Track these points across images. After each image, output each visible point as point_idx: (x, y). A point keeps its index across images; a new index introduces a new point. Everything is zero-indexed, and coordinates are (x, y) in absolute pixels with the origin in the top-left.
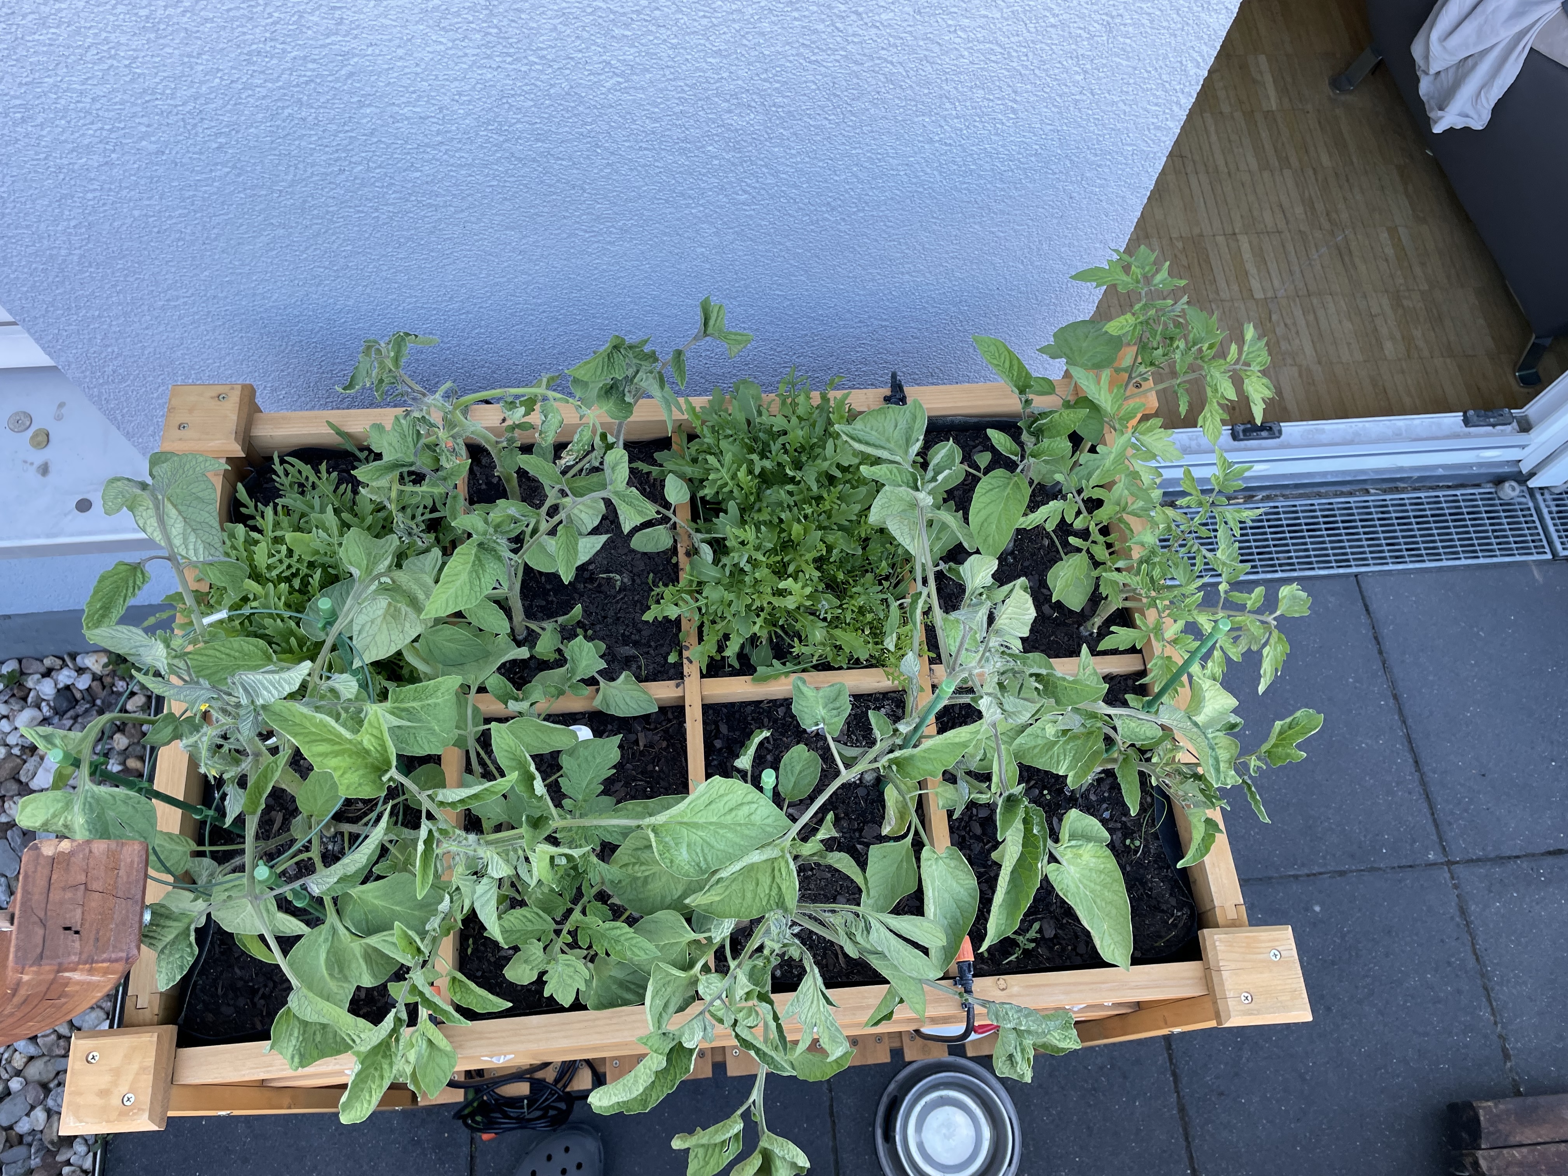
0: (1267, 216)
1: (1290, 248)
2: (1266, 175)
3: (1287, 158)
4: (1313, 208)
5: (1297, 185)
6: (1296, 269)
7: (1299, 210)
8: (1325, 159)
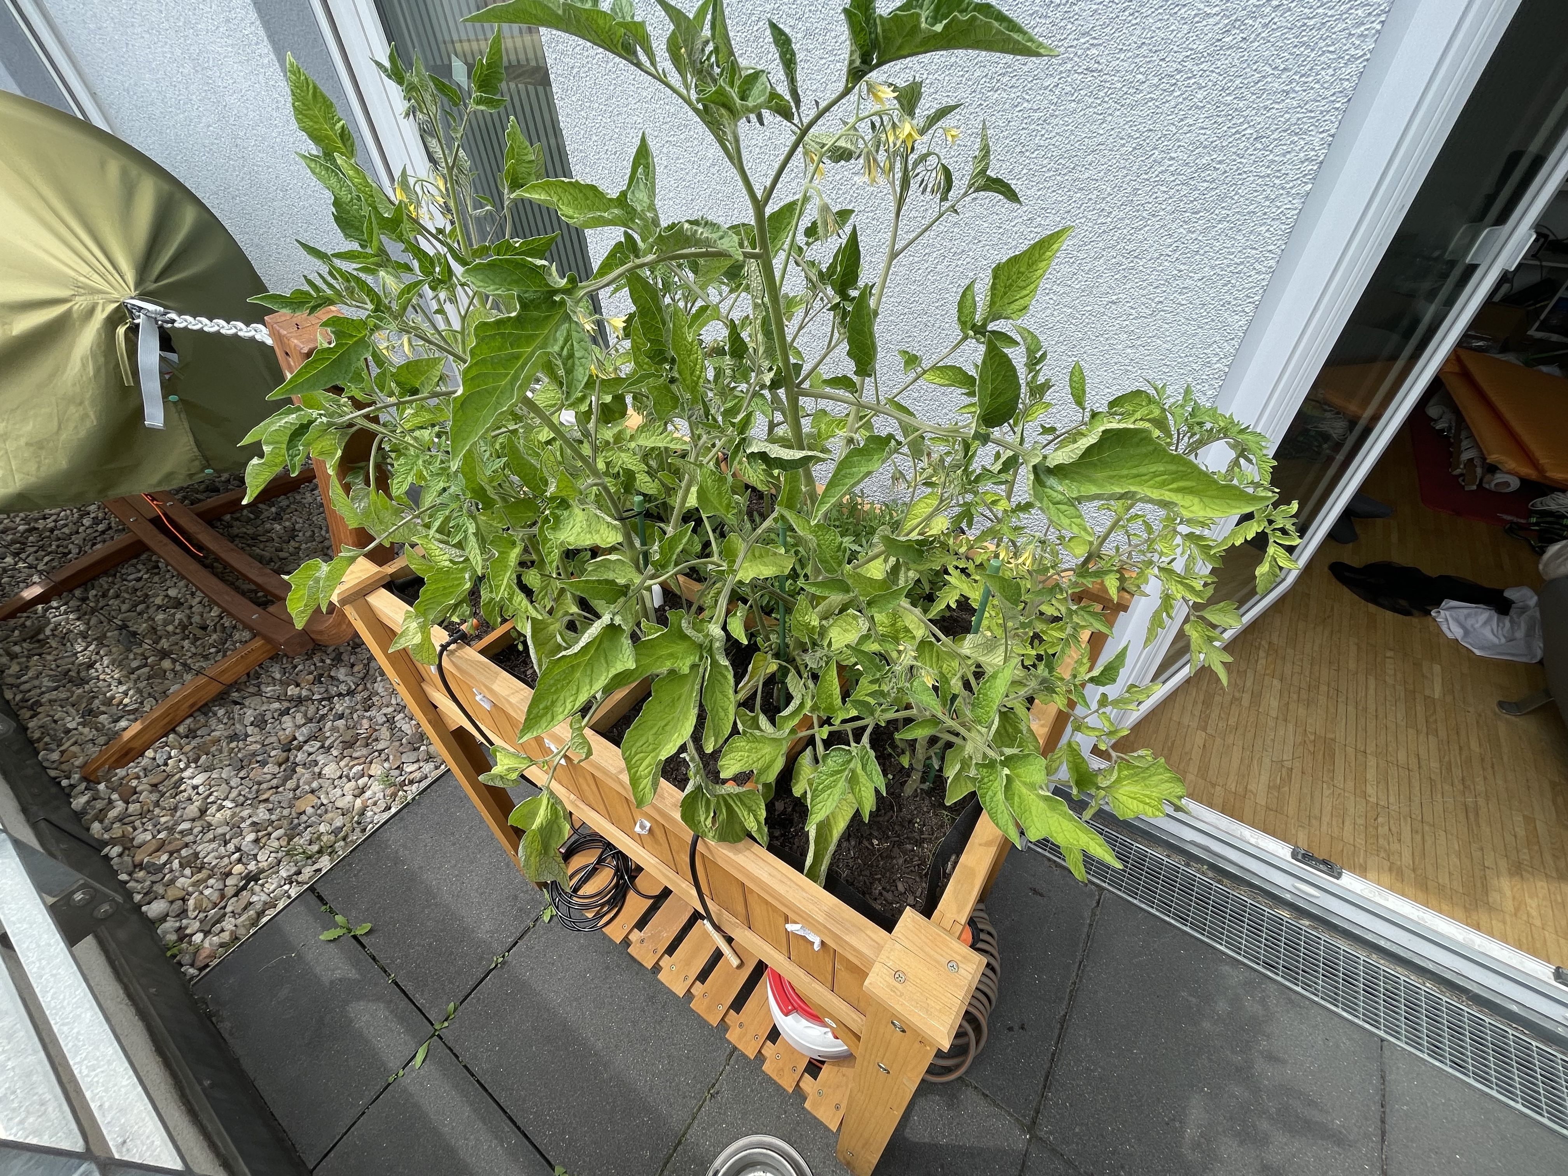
0: (1402, 756)
1: (1416, 784)
2: (1411, 731)
3: (1437, 731)
4: (1449, 770)
5: (1439, 750)
6: (1416, 800)
7: (1435, 765)
8: (1474, 745)
